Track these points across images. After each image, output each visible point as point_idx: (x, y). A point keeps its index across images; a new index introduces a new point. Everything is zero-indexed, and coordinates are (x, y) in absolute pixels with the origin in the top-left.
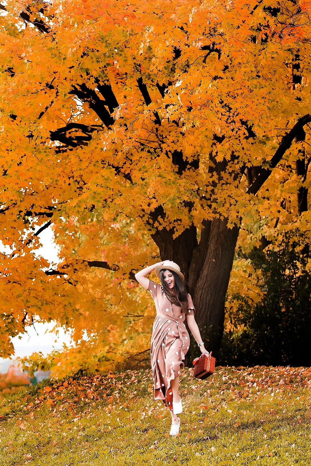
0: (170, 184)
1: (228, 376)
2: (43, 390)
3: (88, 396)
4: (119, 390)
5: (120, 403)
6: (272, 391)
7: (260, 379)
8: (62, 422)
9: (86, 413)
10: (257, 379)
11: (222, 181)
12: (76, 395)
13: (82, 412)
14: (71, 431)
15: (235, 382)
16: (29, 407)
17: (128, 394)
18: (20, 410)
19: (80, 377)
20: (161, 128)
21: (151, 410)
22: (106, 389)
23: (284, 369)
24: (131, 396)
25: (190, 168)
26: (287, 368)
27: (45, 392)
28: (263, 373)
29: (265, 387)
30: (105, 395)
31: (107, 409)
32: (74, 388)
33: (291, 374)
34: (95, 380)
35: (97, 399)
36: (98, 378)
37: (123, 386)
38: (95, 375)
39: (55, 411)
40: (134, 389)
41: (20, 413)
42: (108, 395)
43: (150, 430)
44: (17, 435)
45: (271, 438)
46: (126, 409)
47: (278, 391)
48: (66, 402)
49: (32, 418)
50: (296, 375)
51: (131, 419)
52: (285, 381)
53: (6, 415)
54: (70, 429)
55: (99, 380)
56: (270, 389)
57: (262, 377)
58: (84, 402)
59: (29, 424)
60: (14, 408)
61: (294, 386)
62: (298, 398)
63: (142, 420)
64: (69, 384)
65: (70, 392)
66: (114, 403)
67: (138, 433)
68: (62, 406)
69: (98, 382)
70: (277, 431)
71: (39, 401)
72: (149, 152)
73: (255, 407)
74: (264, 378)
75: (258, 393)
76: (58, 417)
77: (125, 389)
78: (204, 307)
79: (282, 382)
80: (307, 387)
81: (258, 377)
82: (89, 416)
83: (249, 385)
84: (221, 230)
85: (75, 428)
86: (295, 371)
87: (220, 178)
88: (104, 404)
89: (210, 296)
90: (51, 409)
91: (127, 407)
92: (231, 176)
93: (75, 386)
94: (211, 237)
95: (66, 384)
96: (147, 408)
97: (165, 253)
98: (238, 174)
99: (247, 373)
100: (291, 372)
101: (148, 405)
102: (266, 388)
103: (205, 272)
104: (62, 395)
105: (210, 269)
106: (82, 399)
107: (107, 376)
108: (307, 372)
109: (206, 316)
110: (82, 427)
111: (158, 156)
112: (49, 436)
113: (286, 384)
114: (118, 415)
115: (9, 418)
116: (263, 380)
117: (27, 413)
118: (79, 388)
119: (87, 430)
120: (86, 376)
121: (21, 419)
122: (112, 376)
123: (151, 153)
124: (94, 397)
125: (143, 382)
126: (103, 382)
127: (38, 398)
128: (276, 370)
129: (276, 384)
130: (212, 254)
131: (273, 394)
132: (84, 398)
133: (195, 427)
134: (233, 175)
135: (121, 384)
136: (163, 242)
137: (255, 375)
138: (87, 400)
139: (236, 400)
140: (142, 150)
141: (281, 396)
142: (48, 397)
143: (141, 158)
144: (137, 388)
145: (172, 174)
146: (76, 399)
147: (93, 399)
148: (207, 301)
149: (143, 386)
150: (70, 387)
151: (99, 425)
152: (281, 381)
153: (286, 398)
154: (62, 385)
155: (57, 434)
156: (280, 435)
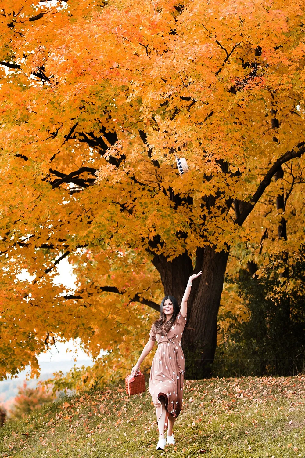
0: (165, 217)
1: (219, 388)
2: (62, 406)
3: (100, 411)
4: (127, 404)
5: (128, 418)
6: (256, 402)
7: (247, 391)
8: (78, 438)
9: (98, 428)
10: (244, 390)
11: (211, 215)
12: (90, 411)
13: (95, 427)
14: (85, 447)
15: (225, 394)
16: (50, 423)
17: (134, 409)
18: (43, 427)
19: (93, 391)
20: (159, 170)
21: (153, 424)
22: (116, 404)
23: (267, 380)
24: (137, 410)
25: (185, 203)
26: (270, 378)
27: (63, 407)
28: (249, 384)
29: (251, 398)
30: (114, 410)
31: (116, 423)
32: (89, 403)
33: (273, 384)
34: (106, 394)
35: (108, 414)
36: (109, 393)
37: (129, 400)
38: (107, 390)
39: (71, 427)
40: (139, 403)
41: (42, 429)
42: (117, 410)
43: (152, 444)
44: (39, 452)
45: (254, 451)
46: (132, 424)
47: (261, 402)
48: (81, 417)
49: (52, 434)
50: (277, 385)
51: (136, 433)
52: (268, 391)
53: (31, 432)
54: (84, 445)
55: (109, 394)
56: (255, 400)
57: (248, 388)
58: (96, 417)
59: (49, 441)
60: (37, 425)
61: (276, 396)
62: (279, 409)
63: (145, 435)
64: (84, 399)
65: (85, 407)
66: (122, 418)
67: (142, 447)
68: (78, 421)
69: (109, 396)
70: (260, 443)
71: (58, 417)
72: (149, 190)
73: (242, 419)
74: (250, 389)
75: (245, 405)
76: (75, 433)
77: (131, 403)
78: (199, 324)
79: (265, 393)
80: (287, 397)
81: (244, 388)
82: (100, 431)
83: (237, 397)
84: (212, 257)
85: (89, 444)
86: (276, 382)
87: (210, 213)
88: (114, 419)
89: (204, 315)
90: (68, 425)
91: (133, 422)
92: (219, 210)
93: (89, 401)
94: (204, 263)
95: (81, 399)
96: (150, 422)
97: (165, 278)
98: (225, 208)
99: (235, 384)
100: (273, 382)
101: (151, 419)
102: (252, 400)
103: (200, 294)
104: (78, 410)
105: (204, 291)
106: (95, 414)
107: (116, 390)
108: (287, 382)
109: (201, 332)
110: (94, 443)
111: (157, 194)
112: (66, 452)
113: (268, 394)
114: (125, 430)
115: (33, 434)
116: (249, 391)
117: (49, 429)
118: (93, 403)
119: (99, 445)
120: (99, 391)
121: (43, 435)
122: (121, 390)
123: (151, 192)
124: (105, 412)
125: (147, 396)
126: (113, 397)
127: (58, 414)
128: (261, 380)
129: (260, 394)
130: (205, 278)
131: (257, 405)
132: (97, 413)
133: (191, 440)
134: (221, 209)
135: (129, 398)
136: (164, 268)
137: (242, 386)
138: (99, 415)
139: (226, 412)
140: (143, 189)
141: (264, 407)
142: (66, 413)
143: (142, 196)
144: (142, 401)
145: (169, 209)
146: (90, 415)
147: (104, 414)
148: (202, 319)
149: (147, 399)
150: (85, 402)
151: (109, 440)
152: (265, 391)
153: (268, 409)
154: (78, 401)
155: (73, 450)
156: (262, 446)
